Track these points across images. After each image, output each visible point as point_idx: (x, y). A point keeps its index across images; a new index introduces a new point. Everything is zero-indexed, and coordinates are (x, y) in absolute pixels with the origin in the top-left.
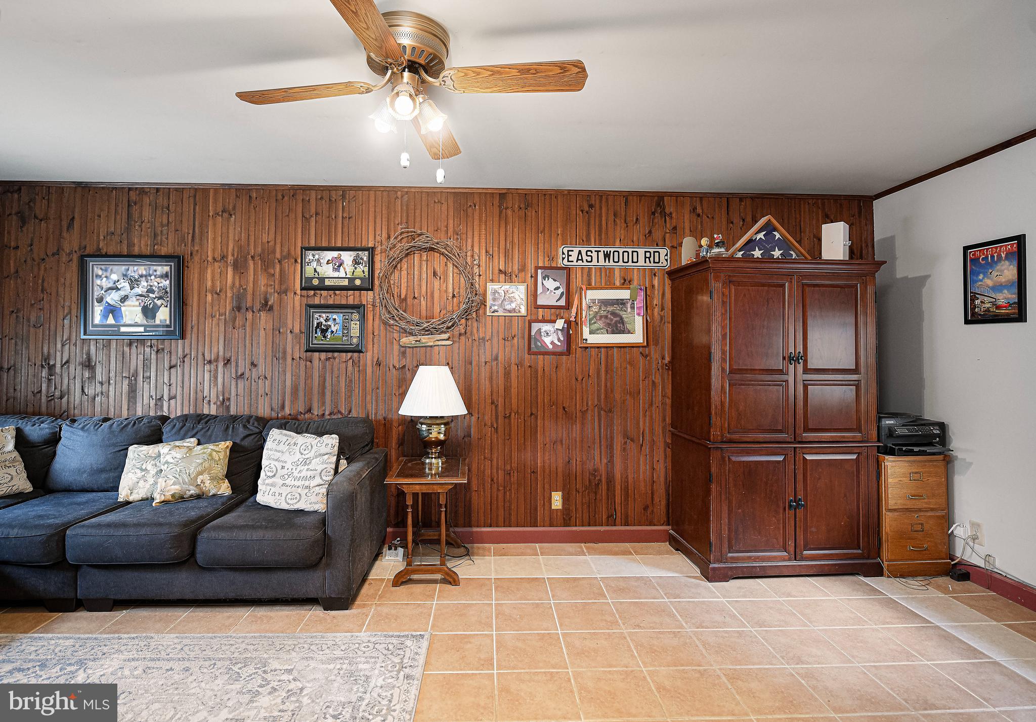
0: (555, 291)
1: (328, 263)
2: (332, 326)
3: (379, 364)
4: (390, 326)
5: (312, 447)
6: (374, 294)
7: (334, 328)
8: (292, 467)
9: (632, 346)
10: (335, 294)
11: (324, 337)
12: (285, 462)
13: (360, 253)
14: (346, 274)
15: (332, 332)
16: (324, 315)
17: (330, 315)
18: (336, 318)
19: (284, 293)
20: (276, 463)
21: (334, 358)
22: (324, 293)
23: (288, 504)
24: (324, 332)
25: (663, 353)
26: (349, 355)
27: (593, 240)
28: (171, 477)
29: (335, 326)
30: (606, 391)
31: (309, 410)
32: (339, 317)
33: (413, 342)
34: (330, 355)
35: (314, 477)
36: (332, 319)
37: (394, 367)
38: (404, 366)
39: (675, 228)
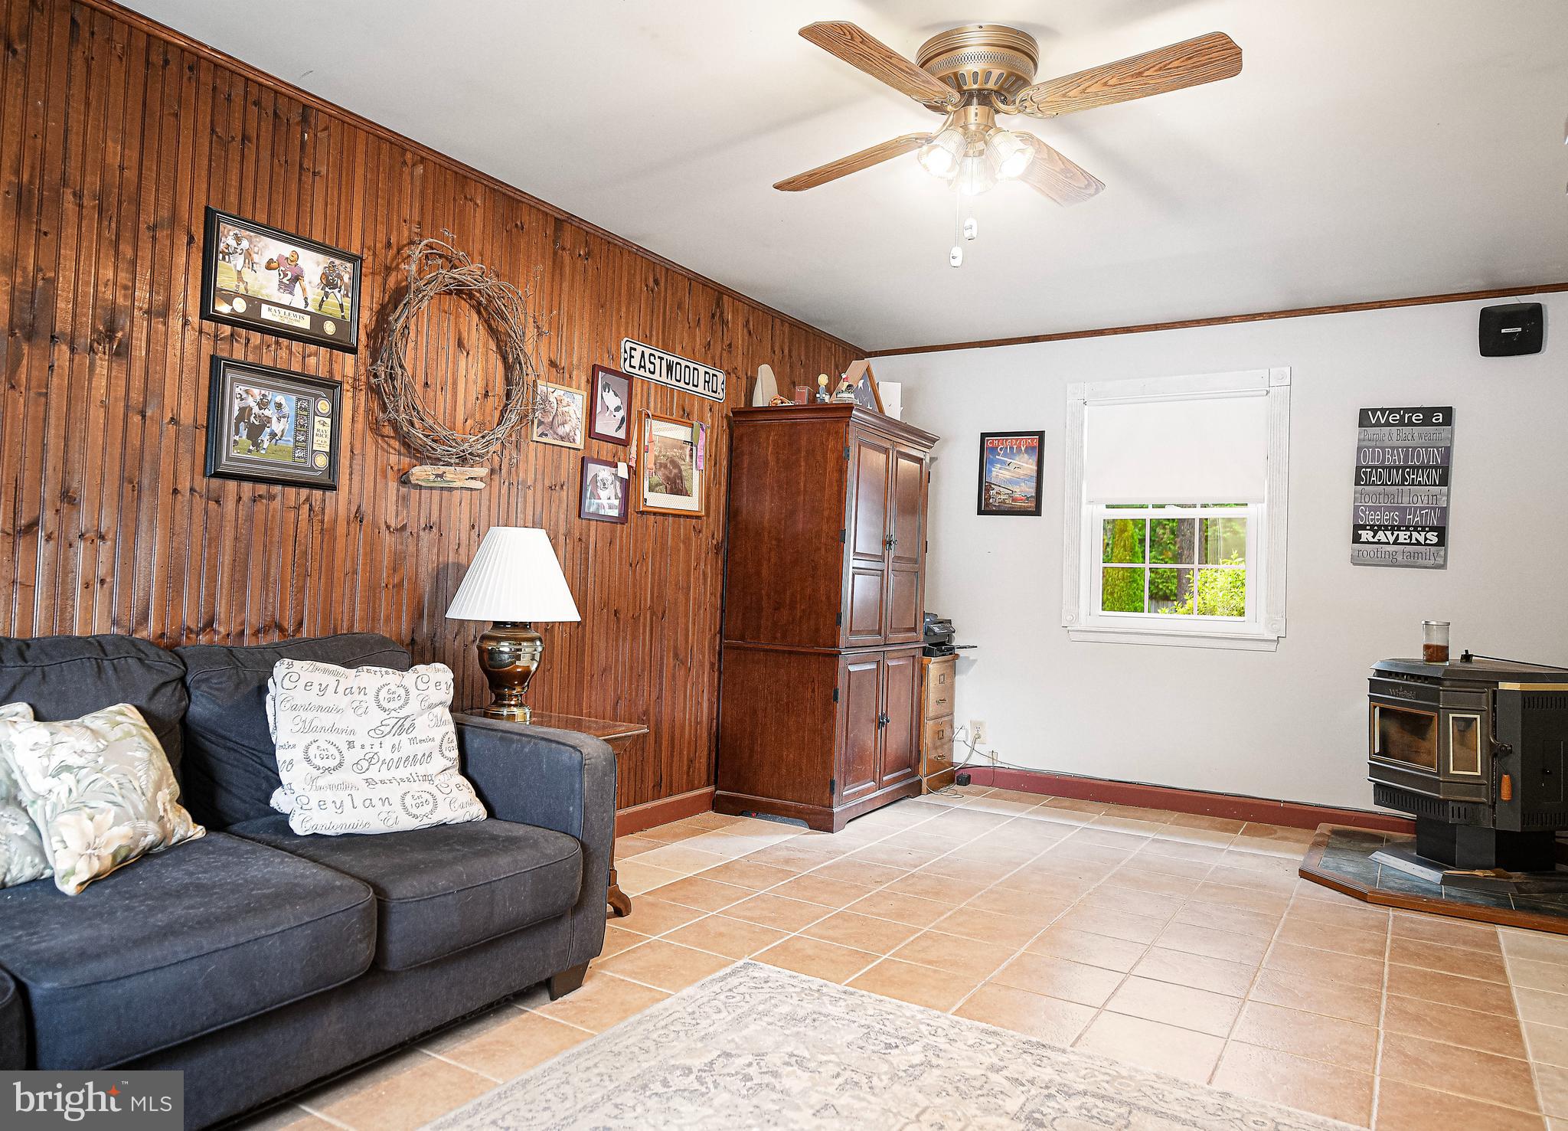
0: (615, 413)
1: (269, 267)
2: (274, 420)
3: (359, 517)
4: (383, 436)
5: (407, 691)
6: (356, 361)
7: (277, 427)
8: (371, 741)
9: (688, 516)
10: (277, 343)
11: (256, 445)
12: (353, 732)
13: (337, 262)
14: (307, 304)
15: (273, 435)
16: (256, 391)
17: (270, 394)
18: (283, 402)
19: (159, 315)
20: (333, 737)
21: (272, 497)
22: (256, 338)
23: (415, 816)
24: (255, 433)
25: (714, 529)
26: (304, 492)
27: (654, 339)
28: (102, 804)
29: (279, 420)
30: (659, 584)
31: (209, 624)
32: (288, 401)
33: (432, 478)
34: (262, 489)
35: (430, 755)
36: (273, 403)
37: (388, 527)
38: (404, 528)
39: (730, 345)
